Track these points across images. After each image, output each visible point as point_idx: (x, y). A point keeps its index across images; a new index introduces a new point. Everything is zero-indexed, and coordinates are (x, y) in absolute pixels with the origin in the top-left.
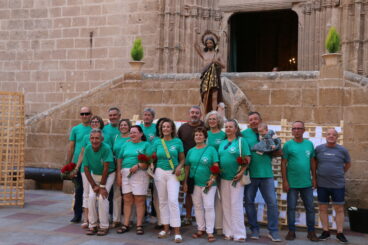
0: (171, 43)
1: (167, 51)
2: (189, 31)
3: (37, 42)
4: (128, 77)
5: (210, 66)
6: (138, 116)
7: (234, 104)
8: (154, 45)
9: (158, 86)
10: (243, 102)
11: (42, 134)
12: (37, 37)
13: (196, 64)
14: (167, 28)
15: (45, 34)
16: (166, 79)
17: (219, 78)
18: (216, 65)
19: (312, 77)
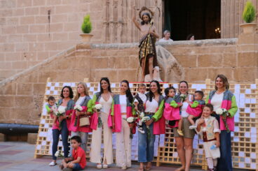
0: (116, 18)
1: (111, 25)
2: (130, 8)
3: (3, 19)
4: (79, 47)
5: (147, 37)
6: (87, 79)
7: (167, 67)
8: (102, 20)
9: (105, 54)
10: (175, 65)
11: (9, 95)
12: (3, 15)
13: (136, 35)
14: (111, 6)
15: (11, 13)
16: (111, 48)
17: (154, 46)
18: (151, 36)
19: (231, 43)
